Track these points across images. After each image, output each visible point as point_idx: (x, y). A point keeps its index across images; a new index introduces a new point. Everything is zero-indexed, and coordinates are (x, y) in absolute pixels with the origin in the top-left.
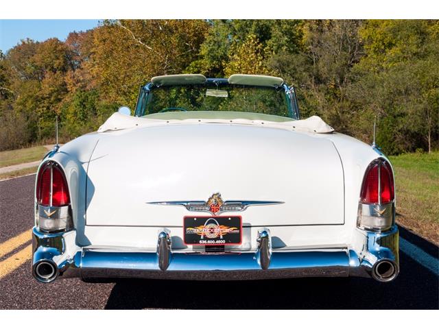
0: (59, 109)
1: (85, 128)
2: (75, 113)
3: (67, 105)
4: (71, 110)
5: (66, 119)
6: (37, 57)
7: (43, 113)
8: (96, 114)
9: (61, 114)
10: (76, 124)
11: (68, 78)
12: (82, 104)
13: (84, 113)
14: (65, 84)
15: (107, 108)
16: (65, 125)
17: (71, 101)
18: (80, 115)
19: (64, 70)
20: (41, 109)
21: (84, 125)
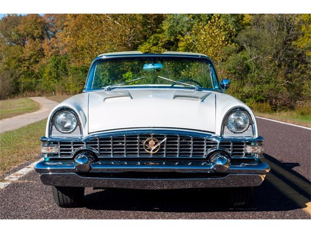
0: (37, 68)
1: (58, 85)
2: (50, 73)
3: (44, 66)
4: (47, 70)
5: (42, 77)
6: (21, 27)
7: (24, 72)
8: (67, 74)
9: (39, 73)
10: (50, 82)
11: (45, 45)
12: (56, 66)
13: (57, 73)
14: (42, 50)
15: (76, 70)
16: (41, 82)
17: (47, 63)
18: (54, 74)
19: (42, 38)
20: (23, 68)
21: (57, 82)
